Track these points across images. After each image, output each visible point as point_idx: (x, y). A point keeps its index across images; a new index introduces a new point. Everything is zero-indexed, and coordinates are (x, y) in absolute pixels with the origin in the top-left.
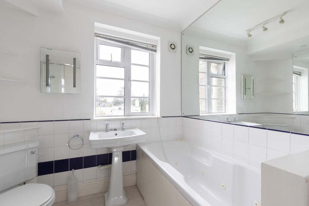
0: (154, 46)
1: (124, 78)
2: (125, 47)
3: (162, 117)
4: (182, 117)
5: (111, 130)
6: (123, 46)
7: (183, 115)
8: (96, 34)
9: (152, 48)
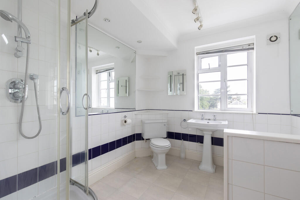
0: (251, 44)
1: (220, 80)
2: (220, 54)
3: (259, 113)
4: (291, 115)
5: (206, 119)
6: (219, 55)
7: (292, 113)
8: (197, 53)
9: (248, 47)
